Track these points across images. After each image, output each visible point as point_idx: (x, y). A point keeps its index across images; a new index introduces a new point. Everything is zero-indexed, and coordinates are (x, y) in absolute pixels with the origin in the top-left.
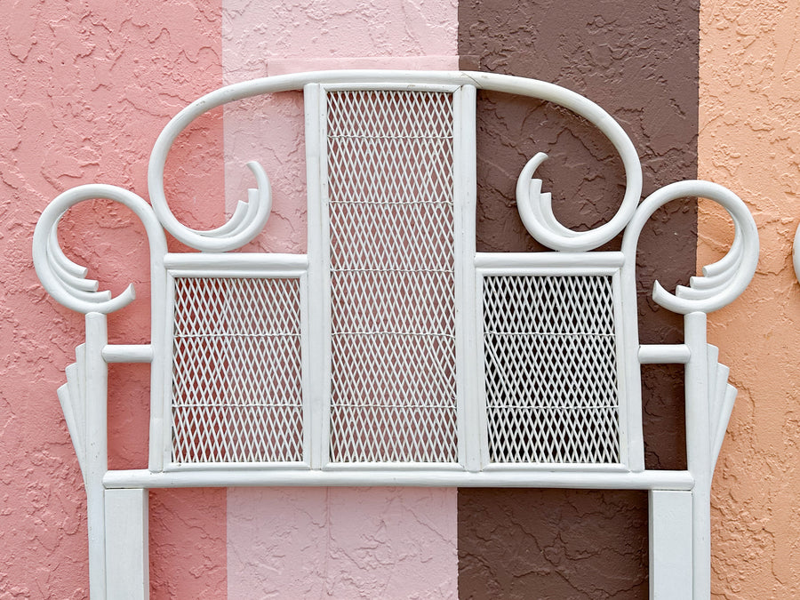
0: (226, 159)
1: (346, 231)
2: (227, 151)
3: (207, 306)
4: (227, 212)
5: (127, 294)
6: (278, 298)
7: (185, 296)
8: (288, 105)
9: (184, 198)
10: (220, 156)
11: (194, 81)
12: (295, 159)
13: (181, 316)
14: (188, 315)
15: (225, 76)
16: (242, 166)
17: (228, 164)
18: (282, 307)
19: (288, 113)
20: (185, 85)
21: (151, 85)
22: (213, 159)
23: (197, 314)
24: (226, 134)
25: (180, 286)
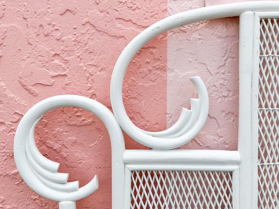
0: (168, 72)
1: (269, 130)
2: (169, 65)
3: (156, 191)
4: (168, 112)
5: (92, 185)
6: (213, 184)
7: (138, 184)
8: (221, 30)
9: (135, 102)
10: (163, 69)
11: (144, 8)
12: (223, 71)
13: (135, 200)
14: (141, 199)
15: (169, 4)
16: (180, 77)
17: (170, 75)
18: (216, 192)
19: (219, 34)
20: (137, 11)
21: (109, 11)
22: (158, 72)
23: (147, 198)
24: (169, 51)
25: (135, 176)
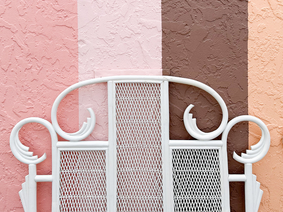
0: (79, 105)
1: (122, 132)
2: (80, 102)
3: (72, 161)
4: (79, 123)
5: (43, 157)
6: (97, 157)
7: (64, 157)
8: (102, 86)
9: (64, 119)
10: (77, 104)
11: (68, 78)
12: (104, 104)
13: (63, 164)
14: (65, 164)
15: (79, 76)
16: (85, 107)
17: (80, 107)
18: (99, 161)
19: (102, 88)
20: (65, 79)
21: (52, 79)
22: (75, 105)
23: (68, 163)
24: (79, 96)
25: (62, 153)
